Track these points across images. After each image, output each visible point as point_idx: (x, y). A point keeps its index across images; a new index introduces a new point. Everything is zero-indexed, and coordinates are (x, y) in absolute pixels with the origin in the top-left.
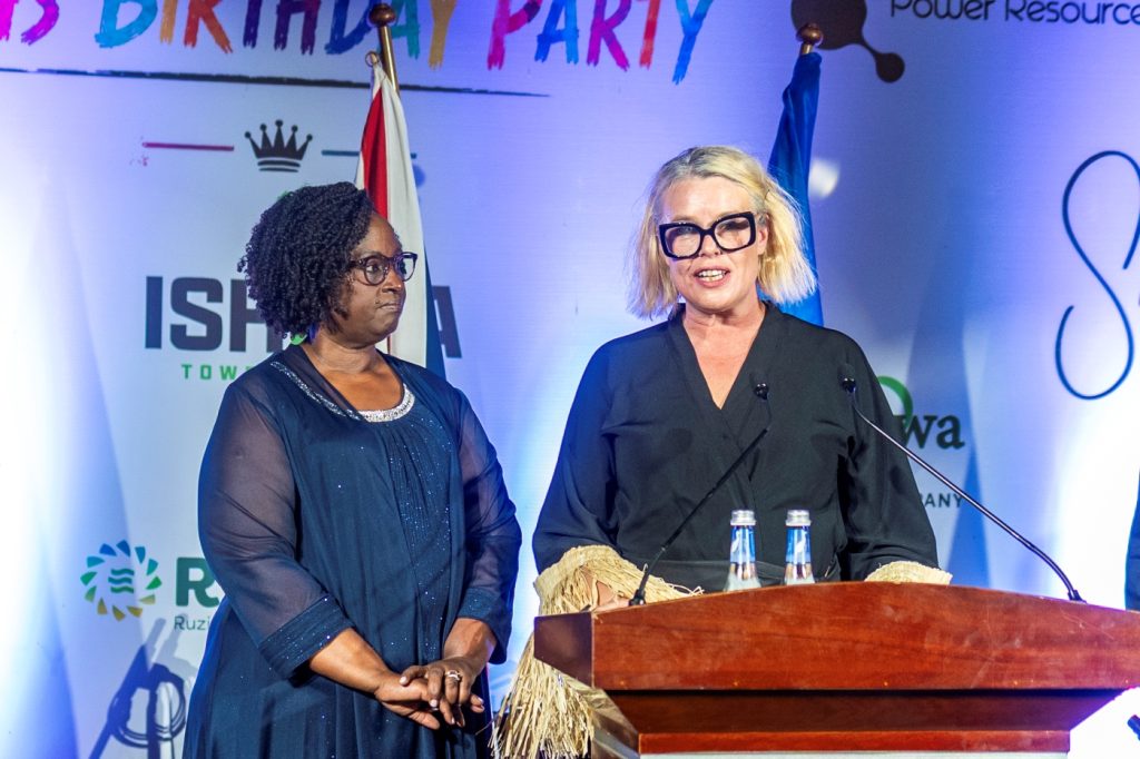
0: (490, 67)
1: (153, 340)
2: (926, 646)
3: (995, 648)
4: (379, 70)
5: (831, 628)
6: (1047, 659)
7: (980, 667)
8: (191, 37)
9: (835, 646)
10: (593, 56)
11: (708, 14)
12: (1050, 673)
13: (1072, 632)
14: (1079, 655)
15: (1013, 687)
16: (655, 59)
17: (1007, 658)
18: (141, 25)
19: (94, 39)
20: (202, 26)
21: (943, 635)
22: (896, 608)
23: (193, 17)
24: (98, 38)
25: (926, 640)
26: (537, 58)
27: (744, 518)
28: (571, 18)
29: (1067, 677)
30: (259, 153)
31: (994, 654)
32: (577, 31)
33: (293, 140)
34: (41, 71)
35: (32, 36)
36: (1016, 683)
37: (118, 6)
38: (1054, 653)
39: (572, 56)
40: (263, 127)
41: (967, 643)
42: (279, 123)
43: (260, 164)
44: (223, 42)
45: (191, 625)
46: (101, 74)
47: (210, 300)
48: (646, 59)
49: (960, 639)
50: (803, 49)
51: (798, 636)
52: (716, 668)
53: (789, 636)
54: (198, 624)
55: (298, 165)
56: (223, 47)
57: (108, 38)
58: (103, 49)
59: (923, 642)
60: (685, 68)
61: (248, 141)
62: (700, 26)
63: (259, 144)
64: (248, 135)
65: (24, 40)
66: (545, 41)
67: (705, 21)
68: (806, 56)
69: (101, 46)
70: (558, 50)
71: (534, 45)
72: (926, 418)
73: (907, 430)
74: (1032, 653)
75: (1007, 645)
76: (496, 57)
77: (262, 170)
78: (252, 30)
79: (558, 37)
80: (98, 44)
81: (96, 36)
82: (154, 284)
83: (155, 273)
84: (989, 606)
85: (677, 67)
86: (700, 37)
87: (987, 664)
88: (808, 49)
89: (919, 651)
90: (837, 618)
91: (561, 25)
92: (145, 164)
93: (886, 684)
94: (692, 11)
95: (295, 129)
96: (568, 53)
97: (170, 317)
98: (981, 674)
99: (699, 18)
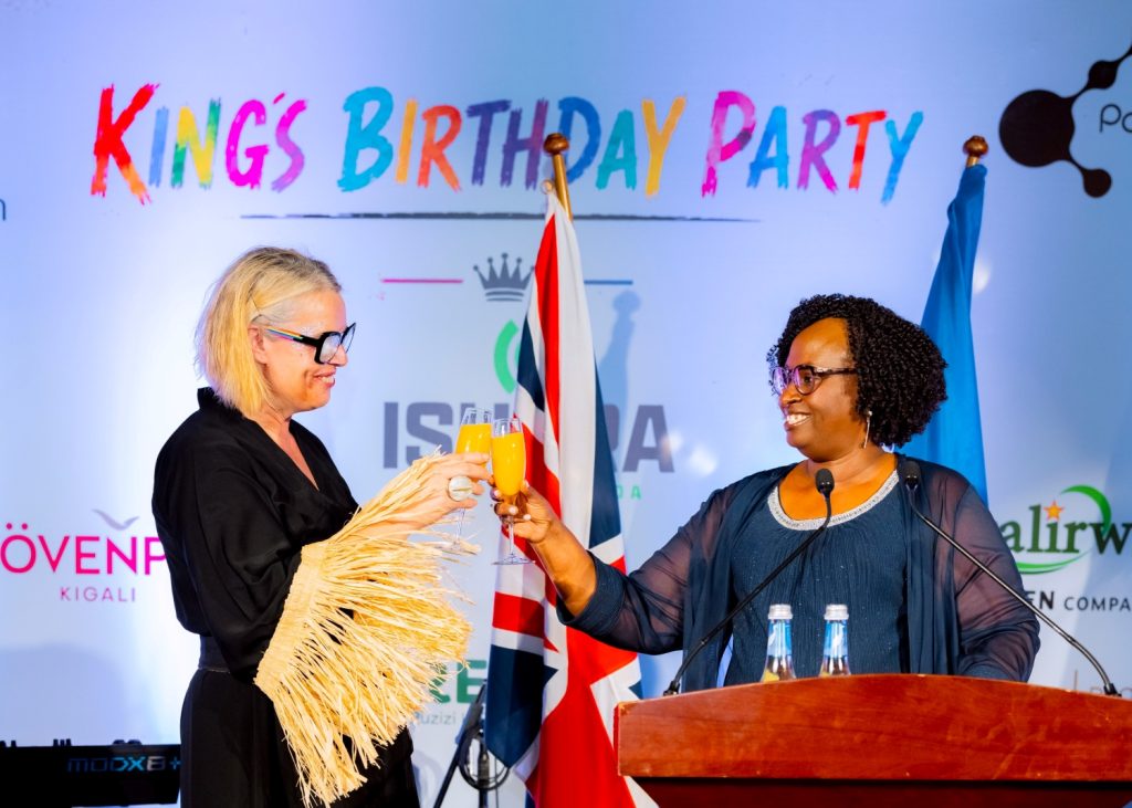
0: (703, 194)
1: (390, 461)
2: (949, 738)
3: (1019, 741)
4: (552, 197)
5: (855, 719)
6: (1072, 751)
7: (1003, 759)
8: (424, 178)
9: (857, 738)
10: (803, 180)
11: (917, 135)
12: (1074, 766)
13: (1098, 725)
14: (1104, 748)
15: (1036, 778)
16: (863, 181)
17: (1030, 749)
18: (378, 169)
19: (336, 184)
20: (434, 167)
21: (967, 728)
22: (920, 701)
23: (426, 159)
24: (340, 183)
25: (949, 732)
26: (749, 185)
27: (781, 612)
28: (782, 145)
29: (1090, 770)
30: (486, 284)
31: (1018, 746)
32: (787, 157)
33: (517, 272)
34: (290, 216)
35: (281, 184)
36: (1039, 775)
37: (357, 153)
38: (1079, 745)
39: (783, 180)
40: (490, 260)
41: (991, 735)
42: (505, 256)
43: (489, 294)
44: (453, 182)
45: (425, 719)
46: (342, 216)
47: (442, 422)
48: (854, 182)
49: (983, 732)
50: (969, 161)
51: (821, 727)
52: (739, 758)
53: (813, 727)
54: (431, 719)
55: (521, 295)
56: (453, 186)
57: (350, 181)
58: (345, 193)
59: (946, 734)
60: (893, 189)
61: (476, 274)
62: (908, 147)
63: (487, 276)
64: (476, 268)
65: (274, 189)
66: (757, 168)
67: (913, 143)
68: (972, 167)
69: (344, 191)
70: (769, 176)
71: (746, 173)
72: (1124, 525)
73: (1104, 537)
74: (1057, 745)
75: (1030, 738)
76: (710, 185)
77: (490, 300)
78: (480, 170)
79: (770, 164)
80: (341, 189)
81: (339, 182)
82: (391, 410)
83: (391, 399)
84: (1014, 699)
85: (886, 189)
86: (907, 160)
87: (1010, 756)
88: (975, 161)
89: (942, 742)
90: (861, 710)
91: (772, 152)
92: (382, 298)
93: (908, 774)
94: (901, 134)
95: (519, 261)
96: (779, 178)
97: (405, 439)
98: (1004, 766)
99: (907, 140)
